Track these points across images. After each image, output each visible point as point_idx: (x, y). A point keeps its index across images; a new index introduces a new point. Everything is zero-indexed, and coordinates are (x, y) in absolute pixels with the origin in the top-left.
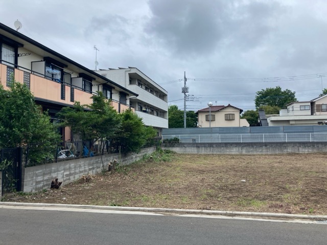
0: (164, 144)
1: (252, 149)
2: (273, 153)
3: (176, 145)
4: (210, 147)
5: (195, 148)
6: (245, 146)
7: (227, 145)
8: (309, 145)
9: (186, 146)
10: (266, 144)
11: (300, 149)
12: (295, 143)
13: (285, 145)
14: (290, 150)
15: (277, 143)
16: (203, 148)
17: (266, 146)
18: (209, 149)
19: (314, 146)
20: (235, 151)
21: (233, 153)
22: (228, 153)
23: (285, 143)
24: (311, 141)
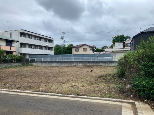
0: (30, 62)
1: (61, 64)
2: (68, 65)
3: (34, 62)
4: (46, 63)
5: (41, 63)
6: (58, 63)
7: (52, 62)
8: (81, 62)
9: (37, 62)
10: (66, 62)
11: (78, 64)
12: (76, 61)
13: (73, 62)
14: (74, 64)
15: (70, 61)
16: (44, 63)
17: (66, 63)
18: (45, 64)
19: (83, 63)
20: (55, 64)
21: (54, 66)
22: (52, 65)
23: (73, 61)
24: (82, 61)
